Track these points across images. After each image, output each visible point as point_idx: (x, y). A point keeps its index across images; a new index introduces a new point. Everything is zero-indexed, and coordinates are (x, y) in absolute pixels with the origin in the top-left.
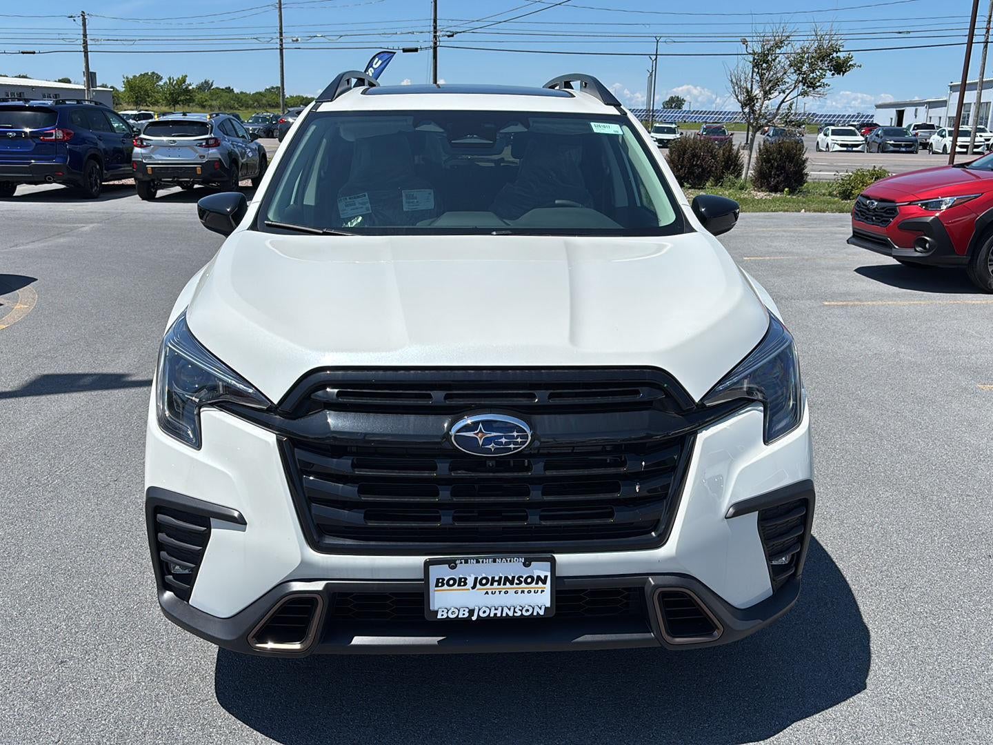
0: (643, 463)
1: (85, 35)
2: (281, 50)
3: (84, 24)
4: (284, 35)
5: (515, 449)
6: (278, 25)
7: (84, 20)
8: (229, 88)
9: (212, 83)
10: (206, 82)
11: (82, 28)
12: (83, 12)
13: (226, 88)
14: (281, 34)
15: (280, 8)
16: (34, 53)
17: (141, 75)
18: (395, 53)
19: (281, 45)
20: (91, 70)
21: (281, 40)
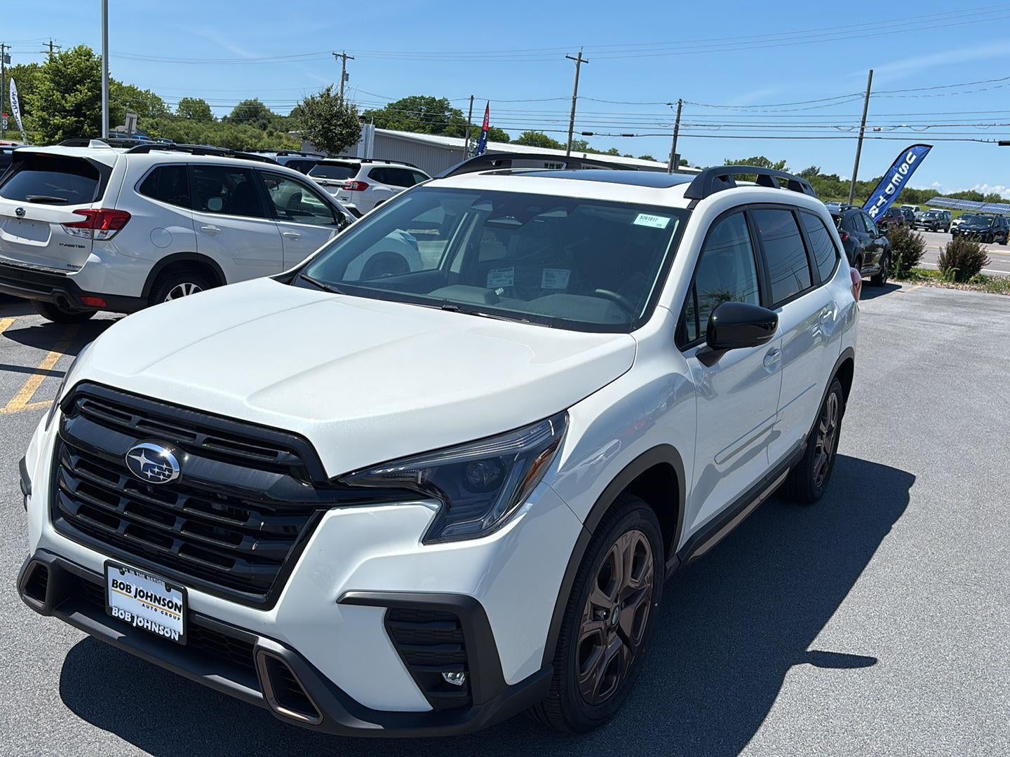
0: (262, 524)
1: (678, 121)
2: (861, 139)
3: (679, 111)
4: (866, 124)
5: (164, 480)
6: (862, 114)
7: (680, 107)
8: (835, 175)
9: (819, 170)
10: (813, 169)
11: (676, 114)
12: (681, 100)
13: (832, 176)
14: (863, 123)
15: (868, 97)
16: (632, 136)
17: (750, 159)
18: (931, 147)
19: (862, 134)
20: (677, 152)
21: (863, 129)
